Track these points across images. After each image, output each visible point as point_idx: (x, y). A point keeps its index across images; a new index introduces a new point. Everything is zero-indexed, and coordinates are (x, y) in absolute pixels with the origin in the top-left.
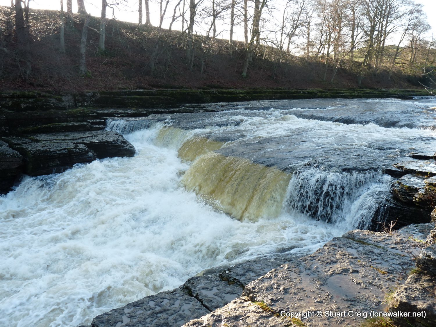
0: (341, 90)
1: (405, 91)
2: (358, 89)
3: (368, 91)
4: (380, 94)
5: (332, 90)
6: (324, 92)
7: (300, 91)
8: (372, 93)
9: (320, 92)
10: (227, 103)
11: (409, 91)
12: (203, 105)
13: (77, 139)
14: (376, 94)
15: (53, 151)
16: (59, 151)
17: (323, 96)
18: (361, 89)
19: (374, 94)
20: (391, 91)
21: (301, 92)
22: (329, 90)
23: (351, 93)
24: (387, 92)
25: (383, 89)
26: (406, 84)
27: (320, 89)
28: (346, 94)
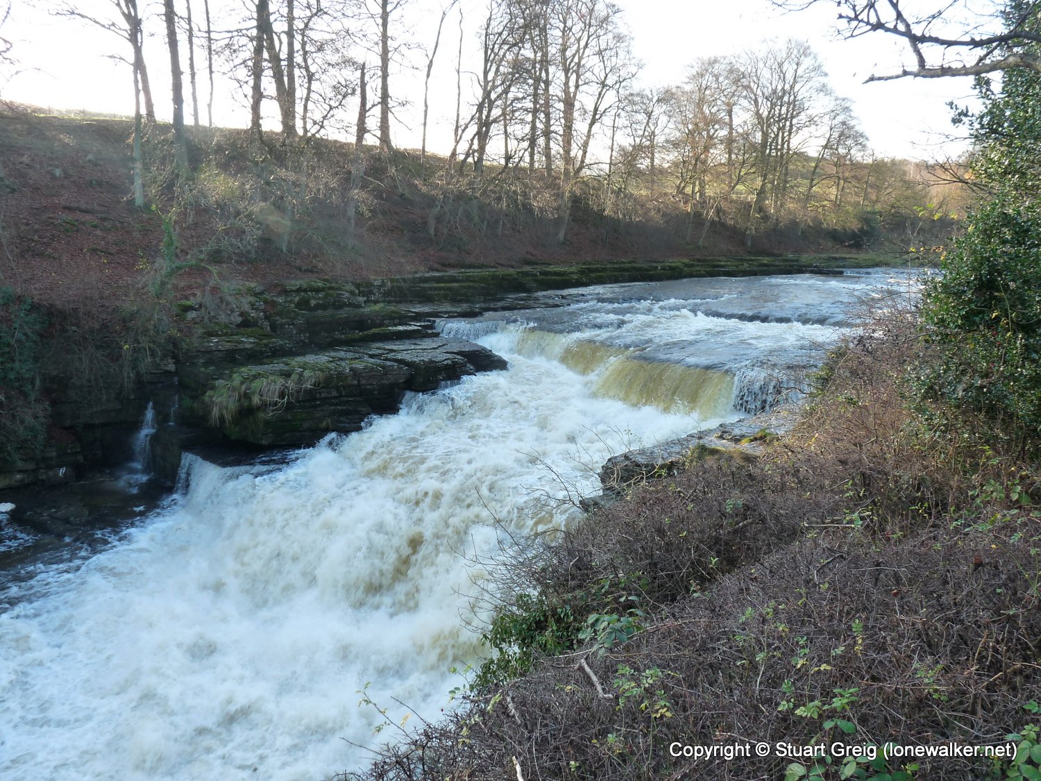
0: (719, 261)
1: (829, 259)
2: (748, 258)
3: (766, 260)
4: (786, 266)
5: (705, 261)
6: (692, 266)
7: (655, 265)
8: (773, 265)
9: (686, 265)
11: (835, 259)
14: (779, 266)
17: (694, 273)
18: (752, 258)
19: (777, 266)
20: (805, 258)
21: (657, 267)
22: (699, 260)
23: (737, 266)
24: (797, 261)
25: (790, 256)
26: (830, 244)
27: (686, 261)
28: (730, 269)
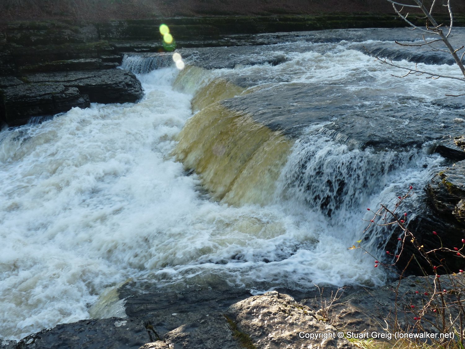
10: (285, 33)
12: (254, 35)
13: (73, 81)
15: (33, 97)
16: (40, 96)
